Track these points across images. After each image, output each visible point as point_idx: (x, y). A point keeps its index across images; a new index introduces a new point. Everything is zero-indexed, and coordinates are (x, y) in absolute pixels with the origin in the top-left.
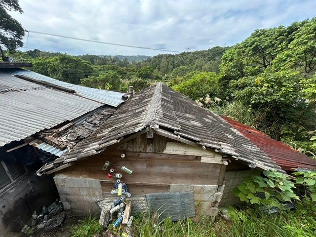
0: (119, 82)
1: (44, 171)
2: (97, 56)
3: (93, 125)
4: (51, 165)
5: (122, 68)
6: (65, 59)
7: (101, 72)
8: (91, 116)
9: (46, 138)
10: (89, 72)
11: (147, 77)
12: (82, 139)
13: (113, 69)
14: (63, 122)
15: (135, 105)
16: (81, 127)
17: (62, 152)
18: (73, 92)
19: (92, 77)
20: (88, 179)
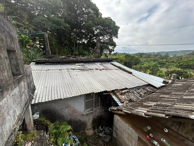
0: (158, 70)
1: (112, 109)
2: (145, 53)
3: (139, 95)
4: (115, 108)
5: (161, 60)
6: (127, 56)
7: (145, 62)
8: (139, 89)
9: (117, 93)
10: (138, 62)
11: (188, 68)
12: (132, 101)
13: (154, 61)
14: (125, 88)
15: (178, 91)
16: (132, 94)
17: (121, 104)
18: (131, 73)
19: (139, 65)
20: (131, 128)
